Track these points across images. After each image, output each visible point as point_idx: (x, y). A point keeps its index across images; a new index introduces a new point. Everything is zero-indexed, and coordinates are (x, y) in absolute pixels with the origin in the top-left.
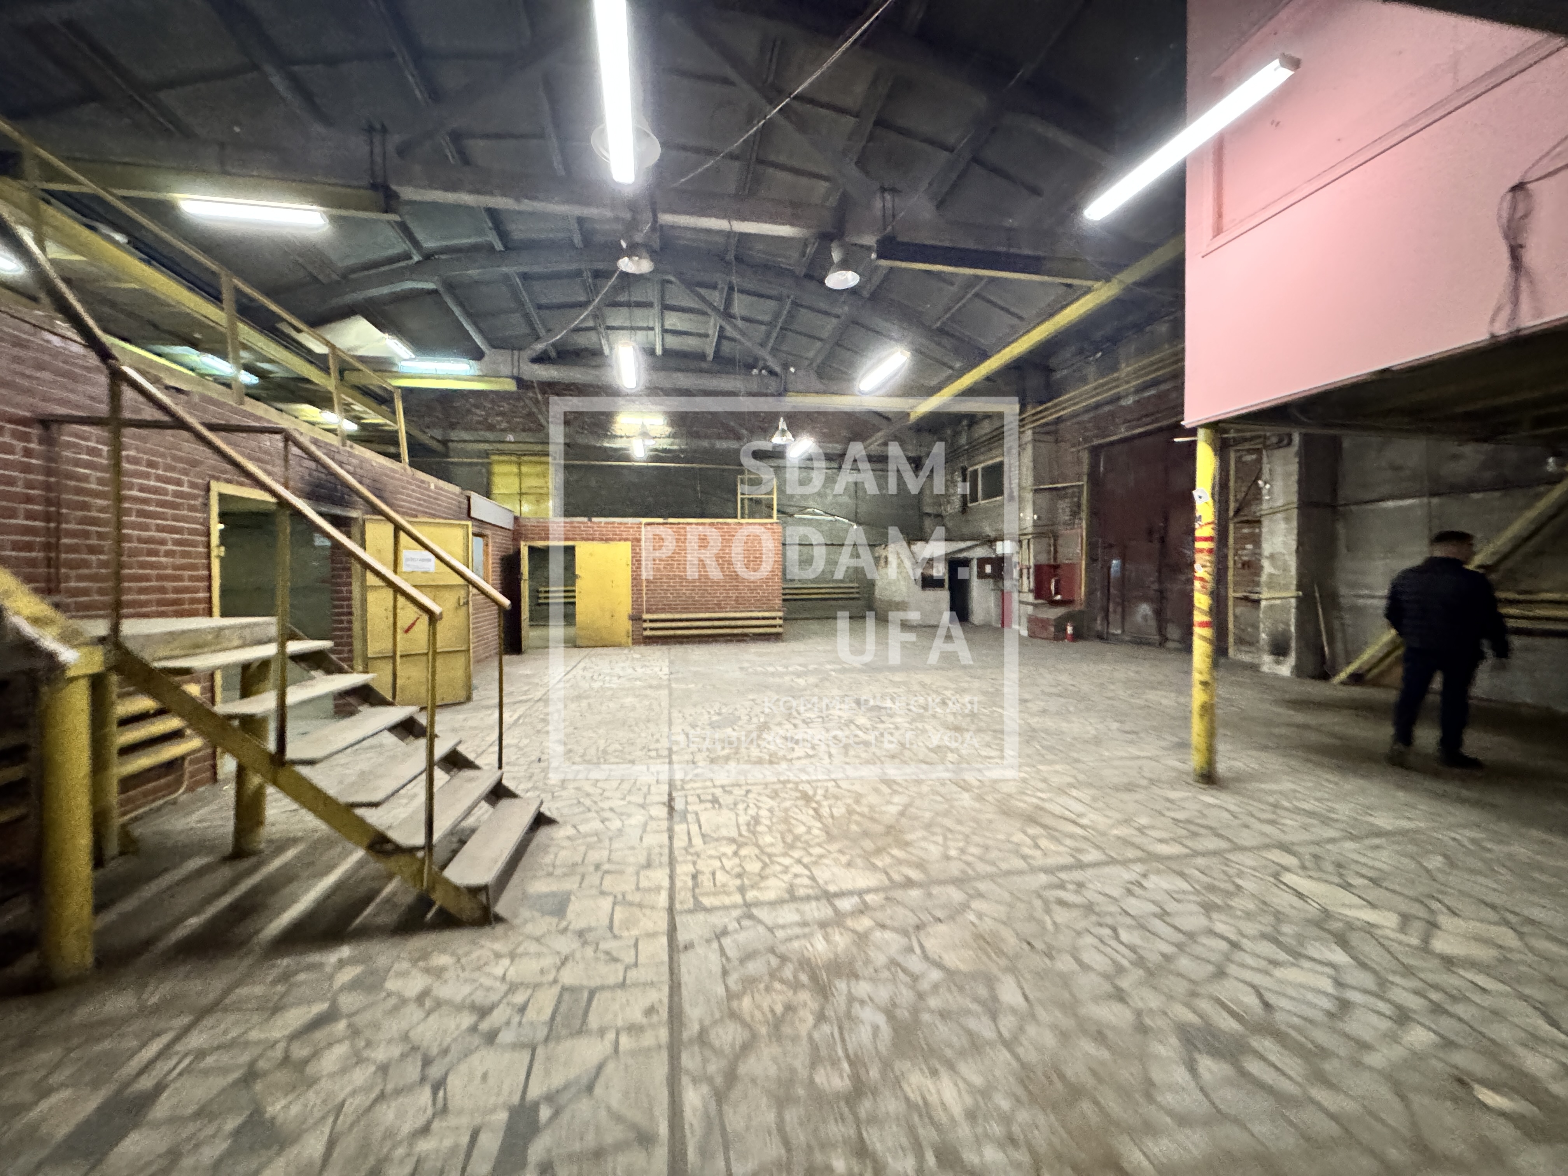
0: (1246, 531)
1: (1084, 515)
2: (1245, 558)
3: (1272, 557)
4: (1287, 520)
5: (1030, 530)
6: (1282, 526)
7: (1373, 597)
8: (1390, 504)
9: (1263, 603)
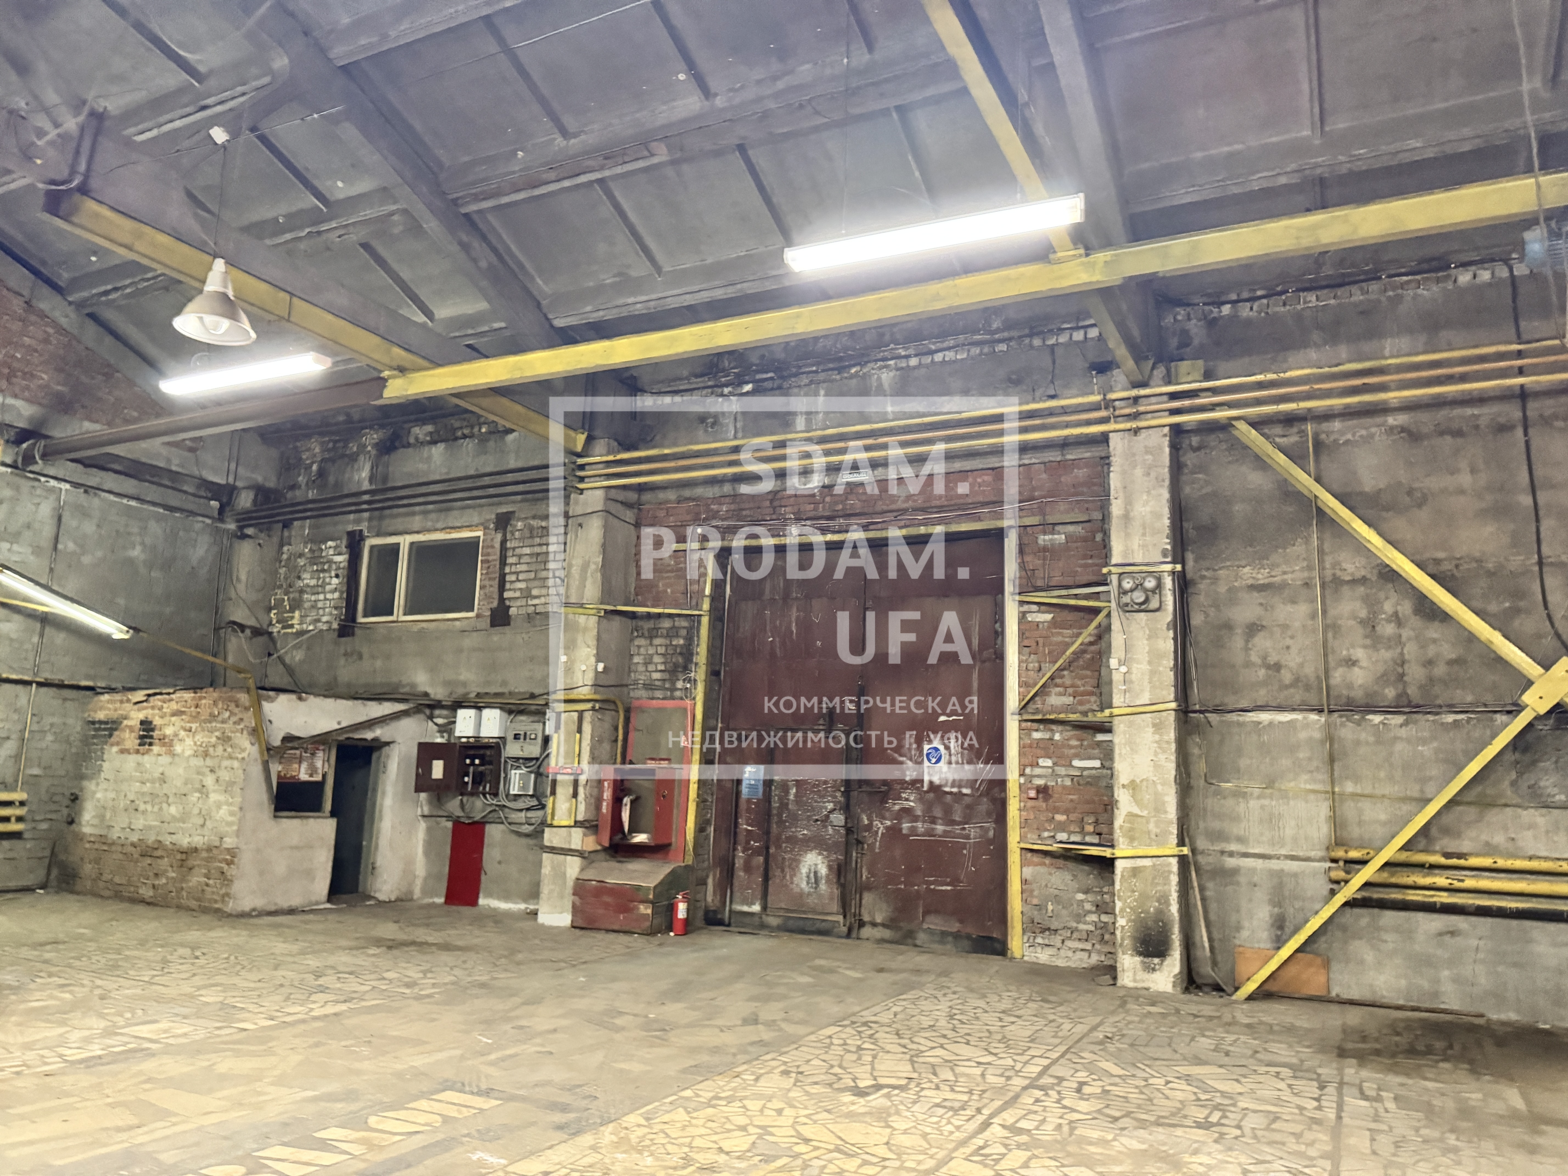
0: (1036, 735)
1: (700, 674)
2: (1040, 782)
3: (1133, 786)
4: (1158, 727)
5: (585, 692)
6: (1148, 736)
7: (1246, 855)
8: (1265, 717)
9: (1120, 865)
